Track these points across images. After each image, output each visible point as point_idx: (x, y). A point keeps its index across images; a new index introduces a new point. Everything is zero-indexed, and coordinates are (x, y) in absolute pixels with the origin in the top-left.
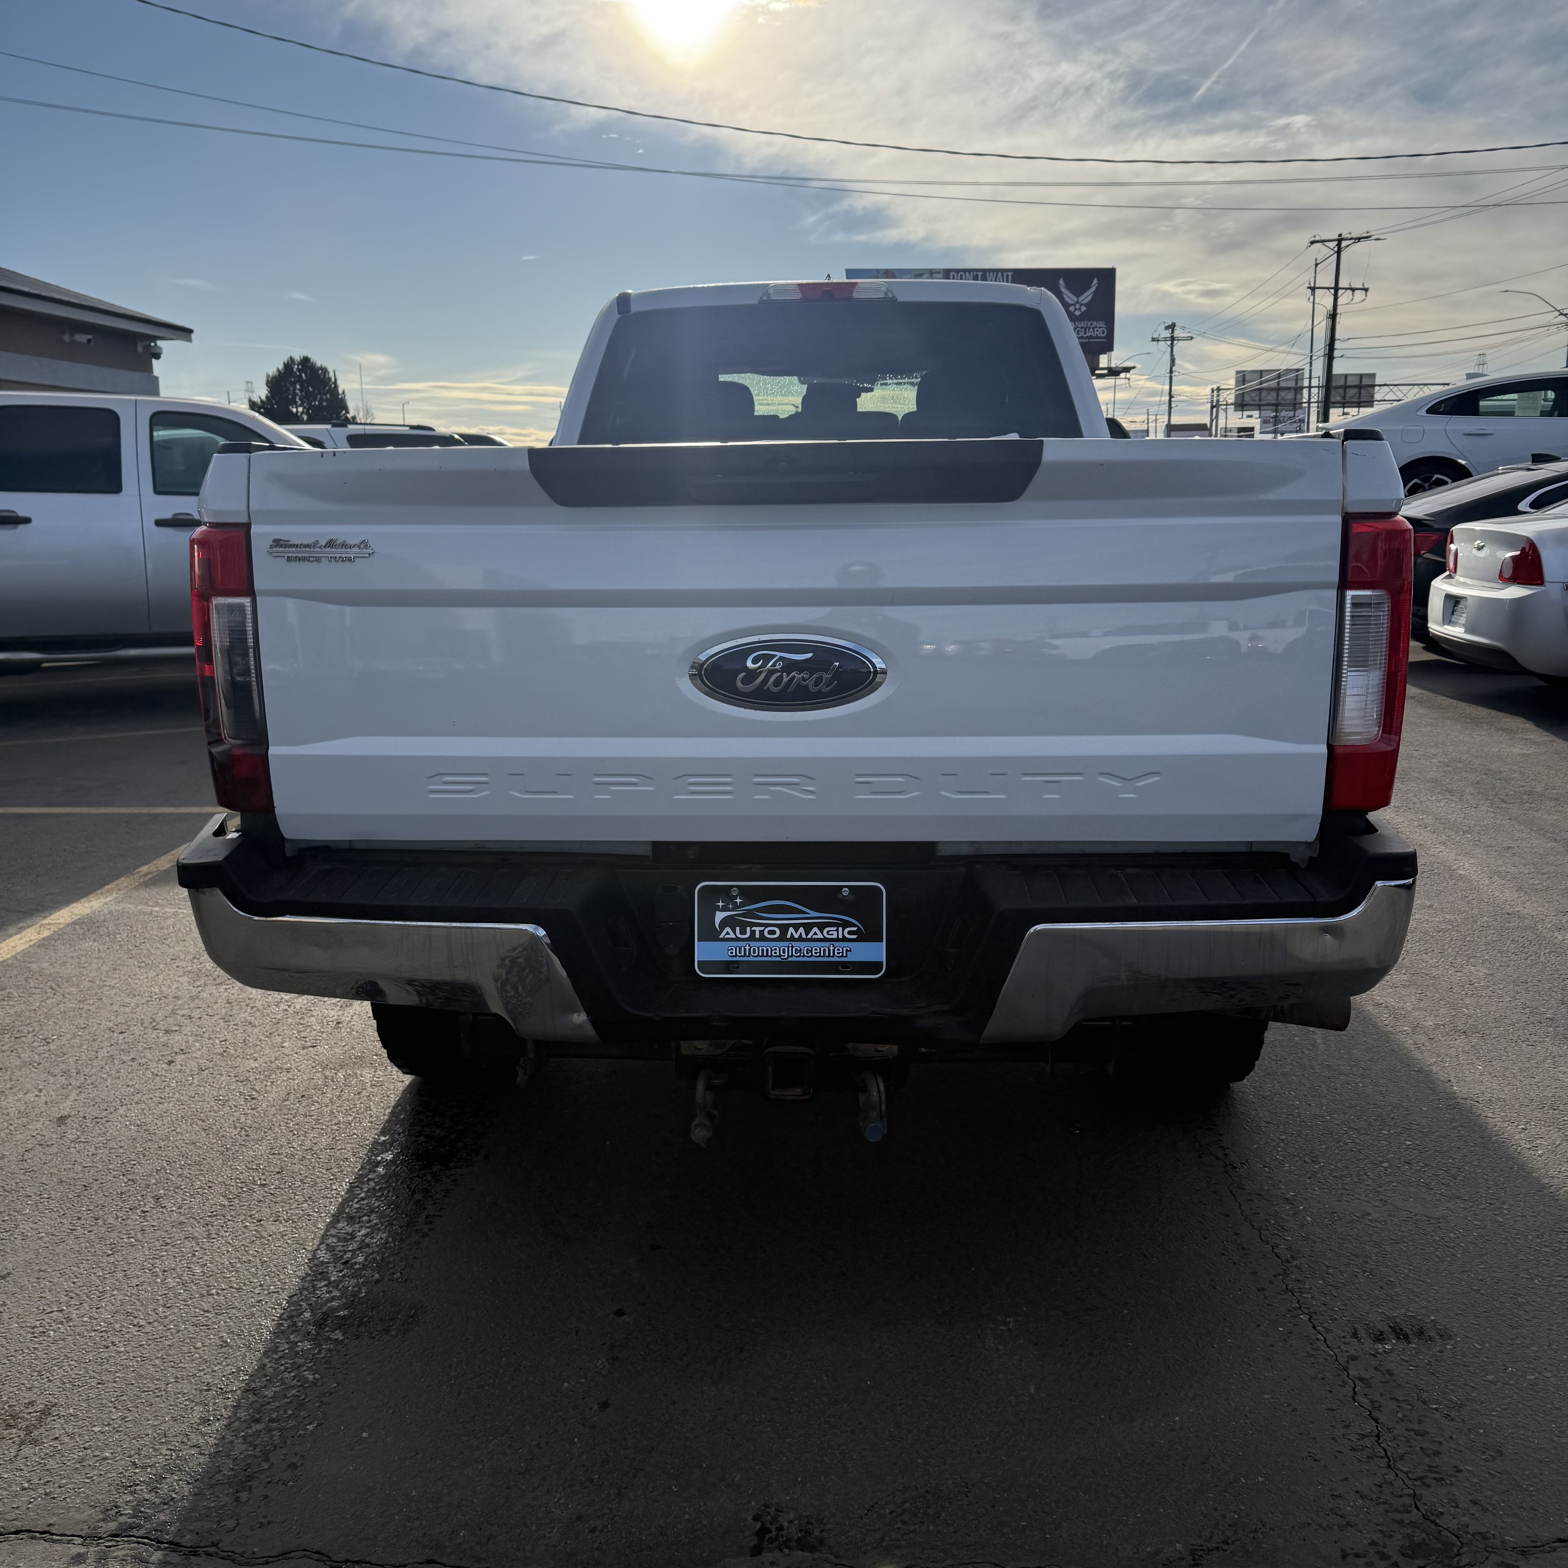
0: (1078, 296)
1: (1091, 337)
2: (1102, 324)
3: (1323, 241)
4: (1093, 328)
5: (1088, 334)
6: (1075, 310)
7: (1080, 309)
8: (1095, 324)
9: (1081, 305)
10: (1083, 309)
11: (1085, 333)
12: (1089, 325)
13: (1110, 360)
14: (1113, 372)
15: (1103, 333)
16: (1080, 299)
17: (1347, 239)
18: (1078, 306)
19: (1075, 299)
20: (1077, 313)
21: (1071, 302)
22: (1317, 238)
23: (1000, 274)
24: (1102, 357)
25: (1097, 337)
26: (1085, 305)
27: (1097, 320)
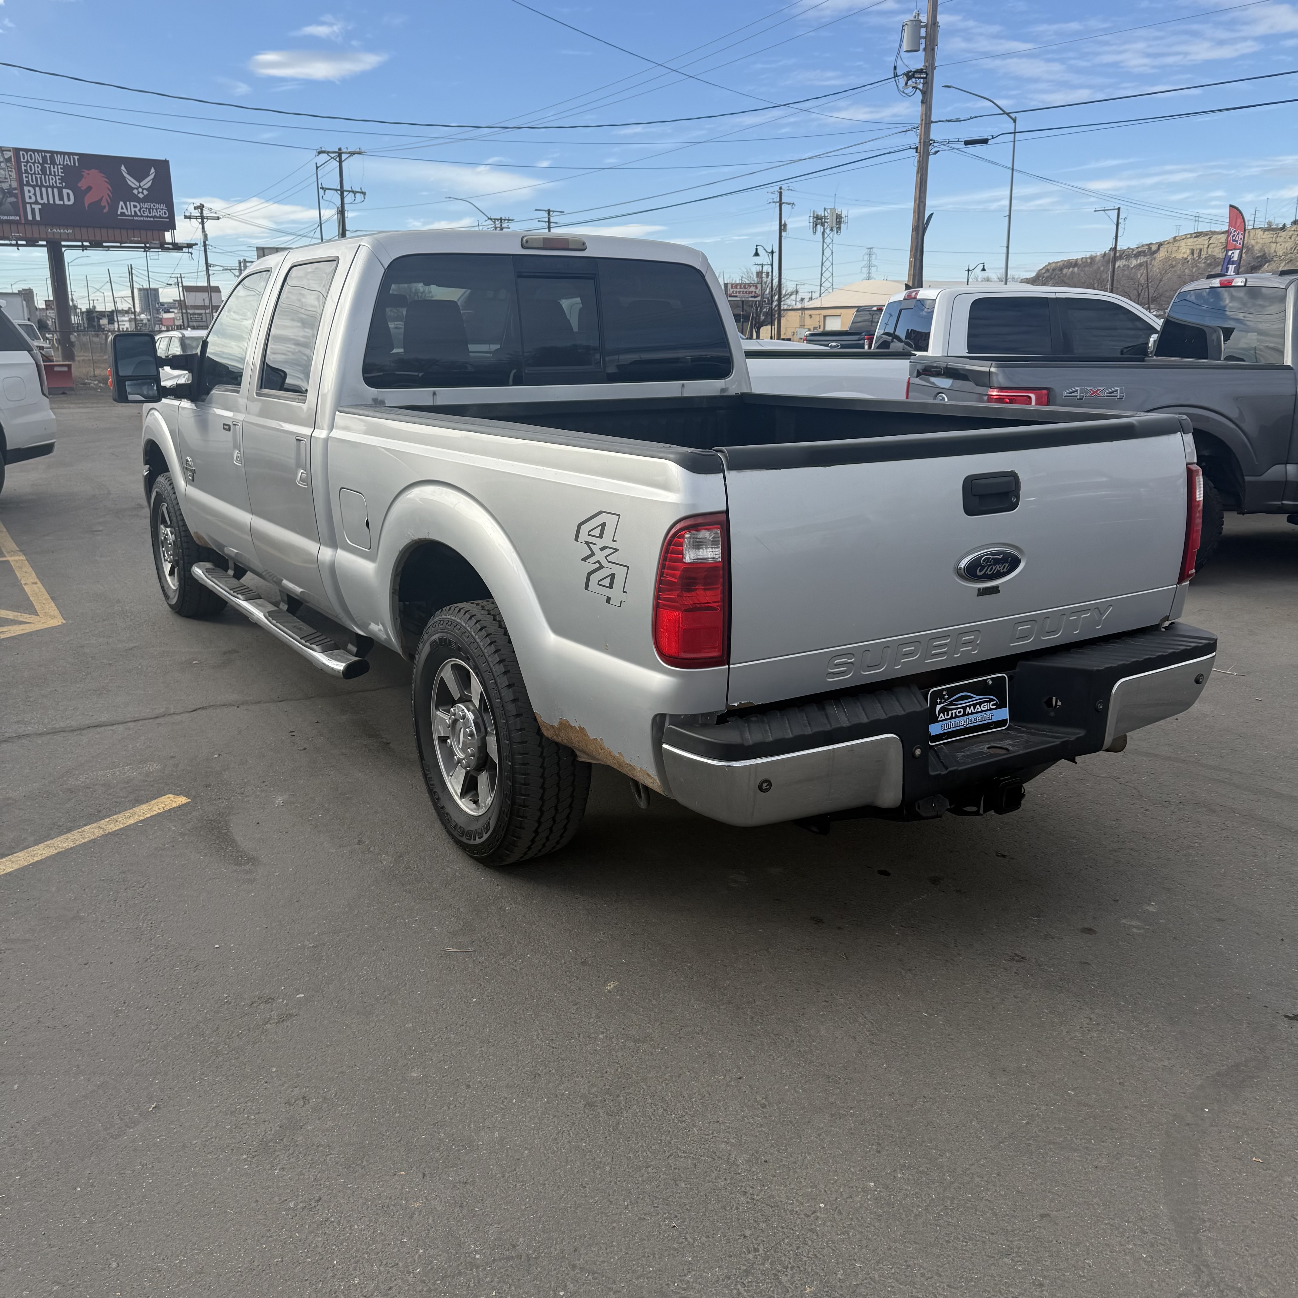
0: (140, 182)
1: (155, 217)
2: (162, 206)
3: (328, 153)
4: (156, 209)
5: (152, 214)
6: (139, 193)
7: (142, 193)
8: (157, 206)
9: (143, 189)
10: (146, 192)
11: (150, 213)
12: (152, 206)
13: (173, 237)
14: (177, 247)
15: (165, 214)
16: (142, 184)
17: (346, 153)
18: (140, 190)
19: (138, 184)
20: (141, 196)
21: (133, 186)
22: (323, 149)
23: (66, 156)
24: (166, 233)
25: (160, 217)
26: (146, 189)
27: (159, 203)
